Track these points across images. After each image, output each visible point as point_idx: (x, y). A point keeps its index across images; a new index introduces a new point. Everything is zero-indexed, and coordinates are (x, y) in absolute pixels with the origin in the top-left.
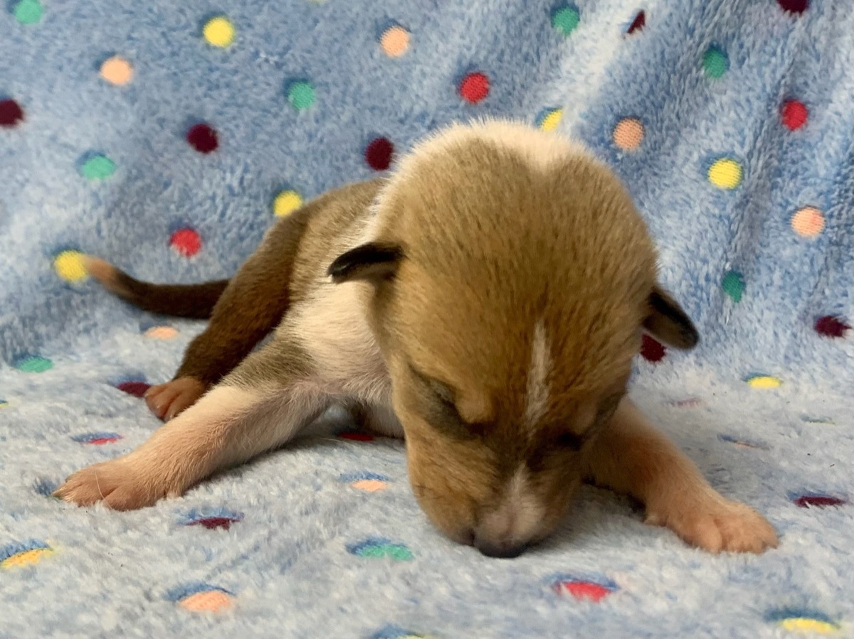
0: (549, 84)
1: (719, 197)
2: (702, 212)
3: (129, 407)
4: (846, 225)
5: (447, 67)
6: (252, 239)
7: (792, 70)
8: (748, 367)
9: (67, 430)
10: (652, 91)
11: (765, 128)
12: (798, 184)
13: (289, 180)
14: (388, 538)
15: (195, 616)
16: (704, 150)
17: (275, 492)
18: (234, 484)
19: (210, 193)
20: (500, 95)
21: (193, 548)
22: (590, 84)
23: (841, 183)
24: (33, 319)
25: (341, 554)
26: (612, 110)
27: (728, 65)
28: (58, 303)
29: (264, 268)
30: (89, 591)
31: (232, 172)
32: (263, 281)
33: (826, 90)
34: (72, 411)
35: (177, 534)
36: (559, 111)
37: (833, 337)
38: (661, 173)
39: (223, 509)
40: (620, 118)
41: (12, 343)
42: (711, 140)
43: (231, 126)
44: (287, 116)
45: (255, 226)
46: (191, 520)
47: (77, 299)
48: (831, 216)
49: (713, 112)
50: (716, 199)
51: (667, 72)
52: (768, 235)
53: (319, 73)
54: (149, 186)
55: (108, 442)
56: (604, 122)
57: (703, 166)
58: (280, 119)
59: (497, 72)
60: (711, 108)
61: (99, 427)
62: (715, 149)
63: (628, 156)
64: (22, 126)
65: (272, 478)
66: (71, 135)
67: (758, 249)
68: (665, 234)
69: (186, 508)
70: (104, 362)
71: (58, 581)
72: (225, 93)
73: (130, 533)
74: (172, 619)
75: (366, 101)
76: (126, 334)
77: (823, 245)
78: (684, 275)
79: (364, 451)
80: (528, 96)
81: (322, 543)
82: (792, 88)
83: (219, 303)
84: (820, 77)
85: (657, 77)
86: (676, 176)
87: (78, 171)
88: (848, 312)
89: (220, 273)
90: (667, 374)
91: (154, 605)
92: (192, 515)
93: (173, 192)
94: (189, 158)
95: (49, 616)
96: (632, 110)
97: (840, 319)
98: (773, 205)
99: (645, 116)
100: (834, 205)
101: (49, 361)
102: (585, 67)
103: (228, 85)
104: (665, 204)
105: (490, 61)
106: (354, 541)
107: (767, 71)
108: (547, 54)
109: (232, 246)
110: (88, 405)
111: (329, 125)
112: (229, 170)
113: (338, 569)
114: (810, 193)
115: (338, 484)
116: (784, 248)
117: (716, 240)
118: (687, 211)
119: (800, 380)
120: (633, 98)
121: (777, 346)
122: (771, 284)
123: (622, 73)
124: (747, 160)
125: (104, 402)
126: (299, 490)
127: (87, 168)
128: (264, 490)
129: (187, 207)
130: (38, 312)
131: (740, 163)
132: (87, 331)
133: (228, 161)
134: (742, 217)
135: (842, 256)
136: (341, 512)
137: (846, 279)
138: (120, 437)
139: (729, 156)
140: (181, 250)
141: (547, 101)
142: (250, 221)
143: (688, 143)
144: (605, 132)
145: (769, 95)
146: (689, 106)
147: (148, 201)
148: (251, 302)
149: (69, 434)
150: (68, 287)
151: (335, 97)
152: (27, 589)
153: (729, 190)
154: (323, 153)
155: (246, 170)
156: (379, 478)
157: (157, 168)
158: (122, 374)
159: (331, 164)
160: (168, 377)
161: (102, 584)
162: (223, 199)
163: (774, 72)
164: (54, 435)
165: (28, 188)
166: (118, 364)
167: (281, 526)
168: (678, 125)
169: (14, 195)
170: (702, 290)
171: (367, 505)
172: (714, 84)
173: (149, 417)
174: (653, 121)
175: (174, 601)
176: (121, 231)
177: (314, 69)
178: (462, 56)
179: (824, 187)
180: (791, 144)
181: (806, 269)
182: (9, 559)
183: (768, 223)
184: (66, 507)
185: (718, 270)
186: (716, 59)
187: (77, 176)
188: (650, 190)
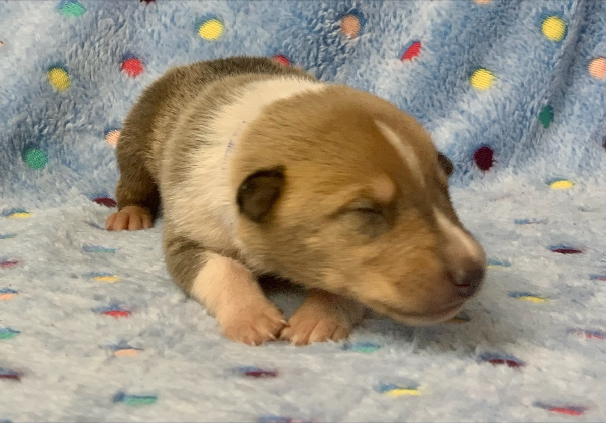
1: (548, 47)
2: (535, 56)
12: (595, 40)
16: (542, 8)
19: (150, 31)
31: (166, 14)
38: (507, 23)
52: (573, 77)
57: (539, 20)
62: (549, 8)
63: (482, 7)
68: (506, 70)
78: (517, 106)
86: (518, 26)
87: (59, 12)
90: (492, 180)
93: (126, 30)
98: (577, 54)
104: (507, 47)
114: (603, 47)
116: (583, 87)
118: (525, 56)
119: (587, 183)
121: (574, 158)
122: (572, 113)
131: (564, 21)
139: (559, 15)
140: (129, 73)
153: (555, 42)
170: (527, 119)
180: (593, 8)
181: (598, 102)
183: (573, 68)
185: (540, 105)
188: (498, 35)
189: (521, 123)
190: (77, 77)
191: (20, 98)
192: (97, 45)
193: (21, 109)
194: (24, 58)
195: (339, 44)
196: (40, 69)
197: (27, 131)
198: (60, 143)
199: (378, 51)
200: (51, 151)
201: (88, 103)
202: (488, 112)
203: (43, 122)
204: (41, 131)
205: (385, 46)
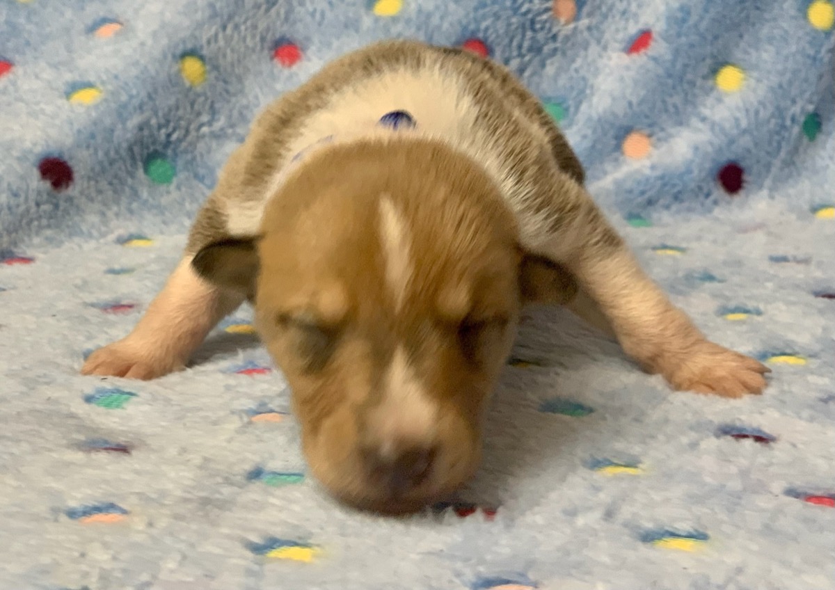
189: (778, 133)
190: (216, 68)
191: (143, 94)
192: (243, 28)
193: (145, 108)
194: (149, 42)
195: (550, 30)
196: (170, 57)
197: (152, 136)
198: (192, 152)
199: (599, 42)
200: (180, 163)
201: (228, 102)
202: (737, 120)
203: (172, 125)
204: (169, 135)
205: (607, 36)
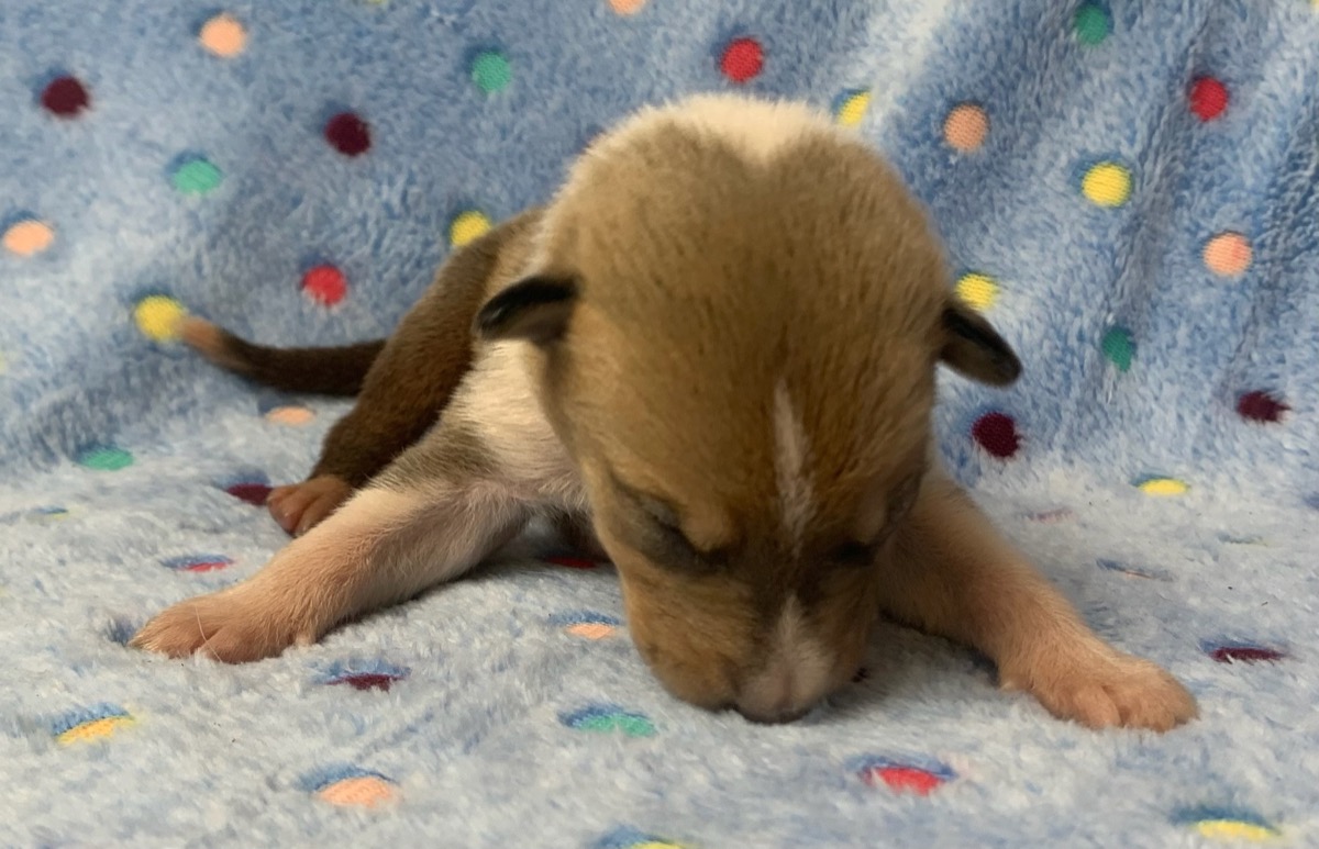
0: (851, 54)
1: (1097, 218)
2: (1073, 242)
3: (243, 520)
4: (1284, 259)
5: (702, 30)
6: (420, 281)
7: (1205, 33)
8: (1139, 465)
9: (155, 551)
10: (1000, 64)
11: (1165, 117)
12: (1214, 200)
13: (472, 195)
14: (620, 704)
15: (340, 812)
16: (1077, 150)
17: (455, 639)
18: (396, 627)
19: (359, 215)
20: (778, 71)
21: (337, 716)
22: (910, 55)
23: (1277, 197)
24: (104, 393)
25: (551, 725)
26: (942, 93)
27: (1111, 27)
28: (141, 370)
29: (436, 319)
30: (186, 777)
31: (391, 183)
32: (434, 337)
33: (1255, 61)
34: (160, 524)
35: (314, 697)
36: (865, 94)
37: (1263, 421)
38: (1013, 184)
39: (380, 662)
40: (953, 104)
41: (74, 428)
42: (1087, 135)
43: (390, 117)
44: (471, 102)
45: (424, 263)
46: (333, 677)
47: (166, 366)
48: (1262, 245)
49: (1089, 94)
50: (1094, 222)
51: (1023, 37)
52: (1170, 273)
53: (516, 39)
54: (271, 204)
55: (213, 568)
56: (932, 109)
57: (1074, 174)
58: (460, 107)
59: (775, 38)
60: (1087, 87)
61: (201, 547)
62: (1092, 149)
63: (965, 159)
64: (88, 116)
65: (451, 619)
66: (157, 130)
67: (1155, 294)
68: (1019, 272)
69: (325, 660)
70: (207, 455)
71: (140, 763)
72: (381, 68)
73: (245, 696)
74: (306, 817)
75: (583, 80)
76: (238, 417)
77: (1249, 288)
78: (1046, 332)
79: (583, 583)
80: (820, 71)
81: (524, 711)
82: (1205, 59)
83: (373, 371)
84: (1247, 43)
85: (1008, 43)
86: (1035, 188)
87: (169, 181)
88: (1285, 385)
89: (373, 330)
90: (1022, 476)
91: (281, 796)
92: (335, 669)
93: (306, 212)
94: (330, 164)
95: (128, 812)
96: (972, 92)
97: (1274, 395)
98: (1177, 230)
99: (990, 100)
100: (1266, 230)
101: (128, 454)
102: (904, 30)
103: (384, 56)
104: (1019, 229)
105: (764, 22)
106: (570, 709)
107: (1169, 34)
108: (848, 10)
109: (391, 291)
110: (185, 515)
111: (531, 116)
112: (385, 182)
113: (548, 747)
114: (1231, 213)
115: (546, 628)
116: (1193, 293)
117: (1093, 281)
118: (1052, 241)
119: (1215, 486)
120: (973, 74)
121: (1182, 435)
122: (1173, 345)
123: (958, 40)
124: (1138, 164)
125: (208, 512)
126: (490, 637)
127: (182, 176)
128: (438, 635)
129: (326, 234)
130: (112, 384)
131: (1127, 168)
132: (182, 411)
133: (385, 167)
134: (1132, 247)
135: (1278, 304)
136: (551, 667)
137: (1282, 338)
138: (231, 562)
139: (1112, 158)
140: (318, 296)
141: (847, 80)
142: (416, 256)
143: (1052, 140)
144: (932, 124)
145: (1170, 70)
146: (1054, 85)
147: (270, 225)
148: (417, 370)
149: (157, 556)
150: (154, 347)
151: (540, 74)
152: (96, 774)
153: (1112, 208)
154: (522, 157)
155: (411, 181)
156: (605, 620)
157: (282, 177)
158: (233, 473)
159: (533, 173)
160: (299, 477)
161: (205, 767)
162: (377, 222)
163: (1178, 35)
164: (135, 557)
165: (96, 206)
166: (228, 458)
167: (464, 686)
168: (1038, 113)
169: (75, 215)
170: (1073, 353)
171: (588, 659)
172: (1091, 54)
173: (272, 533)
174: (1002, 108)
175: (310, 791)
176: (230, 268)
177: (510, 33)
178: (723, 14)
179: (1251, 204)
180: (1204, 142)
181: (1225, 323)
182: (69, 732)
183: (1170, 256)
184: (152, 659)
185: (1096, 324)
186: (1094, 18)
187: (167, 188)
188: (996, 209)
